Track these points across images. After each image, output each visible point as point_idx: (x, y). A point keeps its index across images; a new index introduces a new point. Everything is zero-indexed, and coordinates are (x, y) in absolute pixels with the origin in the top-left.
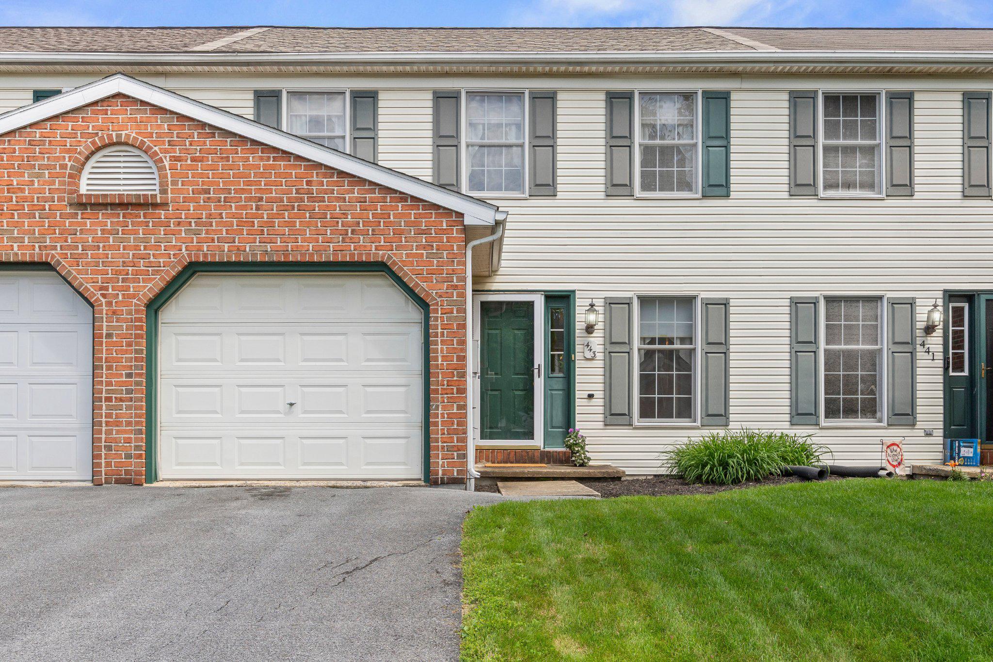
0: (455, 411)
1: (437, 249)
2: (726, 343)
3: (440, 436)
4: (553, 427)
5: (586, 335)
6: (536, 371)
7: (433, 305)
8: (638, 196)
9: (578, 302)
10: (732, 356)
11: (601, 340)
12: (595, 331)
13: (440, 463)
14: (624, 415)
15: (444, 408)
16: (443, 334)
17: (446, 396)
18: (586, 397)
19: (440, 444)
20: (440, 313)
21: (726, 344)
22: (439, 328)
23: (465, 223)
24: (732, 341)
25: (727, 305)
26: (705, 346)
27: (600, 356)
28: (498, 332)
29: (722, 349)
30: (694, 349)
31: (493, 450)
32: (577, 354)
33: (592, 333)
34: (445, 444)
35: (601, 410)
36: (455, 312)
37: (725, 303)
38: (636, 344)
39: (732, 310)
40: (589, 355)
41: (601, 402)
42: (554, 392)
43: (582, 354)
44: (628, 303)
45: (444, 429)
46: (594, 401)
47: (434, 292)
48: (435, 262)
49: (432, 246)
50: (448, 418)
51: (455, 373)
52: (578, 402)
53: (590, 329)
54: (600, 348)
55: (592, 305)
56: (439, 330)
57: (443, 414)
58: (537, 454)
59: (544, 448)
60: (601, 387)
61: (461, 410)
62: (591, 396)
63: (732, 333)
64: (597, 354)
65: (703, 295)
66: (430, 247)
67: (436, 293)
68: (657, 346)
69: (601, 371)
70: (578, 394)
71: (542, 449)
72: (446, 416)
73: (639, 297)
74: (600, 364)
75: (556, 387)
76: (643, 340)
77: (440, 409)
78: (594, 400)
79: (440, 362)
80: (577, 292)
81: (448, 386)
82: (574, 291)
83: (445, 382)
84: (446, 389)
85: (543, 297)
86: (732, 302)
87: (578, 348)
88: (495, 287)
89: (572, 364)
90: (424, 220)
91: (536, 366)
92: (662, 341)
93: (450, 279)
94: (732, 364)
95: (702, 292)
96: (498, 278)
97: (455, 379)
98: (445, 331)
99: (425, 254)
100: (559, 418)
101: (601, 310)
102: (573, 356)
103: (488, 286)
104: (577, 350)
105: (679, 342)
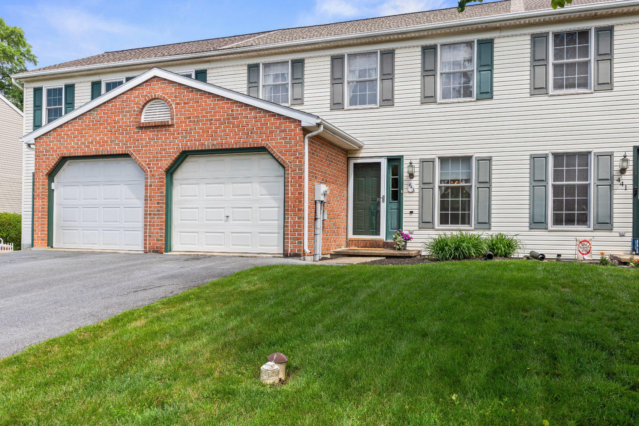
0: (297, 220)
1: (289, 139)
2: (490, 182)
3: (289, 232)
4: (392, 229)
5: (409, 179)
6: (381, 199)
7: (287, 167)
8: (439, 102)
9: (405, 162)
10: (493, 189)
11: (417, 182)
12: (415, 177)
13: (289, 246)
14: (430, 223)
15: (292, 218)
16: (291, 181)
17: (292, 212)
18: (409, 213)
19: (289, 236)
20: (290, 171)
21: (489, 183)
22: (290, 178)
23: (302, 125)
24: (493, 180)
25: (491, 160)
26: (477, 184)
27: (417, 191)
28: (363, 179)
29: (487, 185)
30: (471, 186)
31: (358, 241)
32: (404, 190)
33: (412, 178)
34: (292, 237)
35: (417, 220)
36: (297, 170)
37: (489, 159)
38: (437, 184)
39: (493, 163)
40: (410, 190)
41: (417, 216)
42: (392, 210)
43: (407, 190)
44: (433, 161)
45: (291, 229)
46: (413, 215)
47: (288, 160)
48: (288, 146)
49: (287, 138)
50: (293, 223)
51: (297, 201)
52: (404, 216)
53: (411, 176)
54: (417, 186)
55: (411, 163)
56: (290, 180)
57: (291, 222)
58: (381, 243)
59: (386, 240)
60: (417, 207)
61: (300, 219)
62: (411, 212)
63: (493, 176)
64: (415, 190)
65: (476, 155)
66: (286, 139)
67: (289, 161)
68: (450, 185)
69: (417, 199)
70: (404, 211)
71: (384, 241)
72: (292, 222)
73: (439, 158)
74: (417, 195)
75: (394, 208)
76: (441, 181)
77: (290, 219)
78: (413, 214)
79: (290, 196)
80: (404, 156)
81: (293, 207)
82: (402, 156)
83: (292, 206)
84: (292, 209)
85: (386, 160)
86: (494, 159)
87: (405, 187)
88: (361, 155)
89: (401, 196)
90: (283, 125)
91: (382, 196)
92: (454, 181)
93: (295, 154)
94: (493, 194)
95: (475, 154)
96: (363, 151)
97: (297, 204)
98: (293, 180)
99: (283, 142)
100: (395, 224)
101: (417, 165)
102: (402, 191)
103: (357, 155)
104: (404, 188)
105: (464, 182)
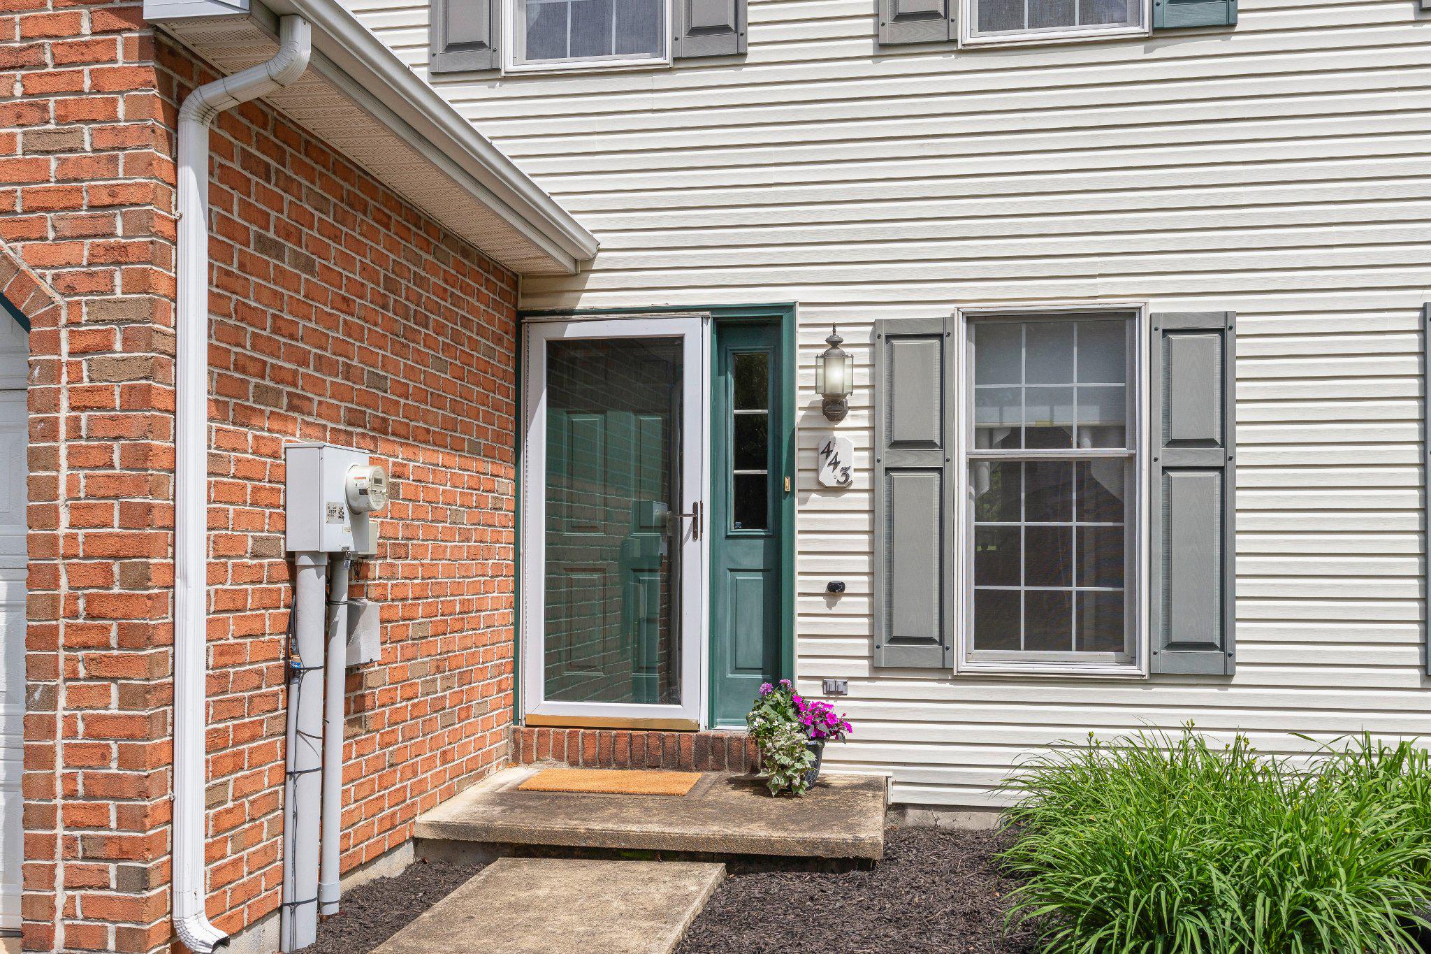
0: (114, 711)
1: (61, 120)
2: (1224, 441)
3: (59, 801)
4: (737, 669)
5: (823, 422)
6: (687, 522)
7: (40, 320)
8: (969, 40)
9: (802, 336)
10: (1242, 477)
11: (864, 439)
12: (850, 412)
13: (61, 898)
14: (929, 640)
15: (76, 700)
16: (74, 425)
17: (81, 654)
18: (824, 590)
19: (60, 831)
20: (65, 347)
21: (1223, 445)
22: (64, 403)
23: (148, 15)
24: (1242, 434)
25: (1229, 334)
26: (1160, 451)
27: (860, 480)
28: (597, 418)
29: (1213, 457)
30: (1131, 459)
31: (573, 727)
32: (798, 475)
33: (839, 418)
34: (78, 833)
35: (862, 626)
36: (118, 346)
37: (1223, 330)
38: (963, 446)
39: (1242, 347)
40: (829, 476)
41: (862, 605)
42: (741, 577)
43: (811, 475)
44: (941, 336)
45: (73, 778)
46: (845, 604)
47: (49, 273)
48: (54, 165)
49: (45, 108)
50: (88, 735)
51: (116, 569)
52: (800, 605)
53: (833, 407)
54: (863, 460)
55: (834, 343)
56: (64, 413)
57: (70, 721)
58: (688, 743)
59: (711, 724)
60: (863, 563)
61: (133, 705)
62: (835, 590)
63: (1242, 412)
64: (853, 476)
65: (1156, 306)
66: (37, 114)
67: (56, 278)
68: (1023, 452)
69: (863, 521)
70: (801, 584)
71: (703, 730)
72: (81, 727)
73: (970, 319)
74: (862, 501)
75: (746, 563)
76: (984, 435)
77: (62, 701)
78: (844, 599)
79: (63, 530)
80: (799, 309)
81: (90, 616)
82: (789, 308)
83: (81, 604)
84: (82, 628)
85: (708, 328)
86: (1241, 326)
87: (802, 459)
88: (585, 301)
89: (785, 502)
90: (17, 17)
91: (688, 509)
92: (1040, 436)
93: (101, 227)
94: (1242, 499)
95: (1151, 300)
96: (593, 280)
97: (116, 590)
98: (84, 416)
99: (19, 139)
100: (753, 646)
101: (863, 355)
102: (787, 481)
104: (798, 465)
105: (1087, 441)
